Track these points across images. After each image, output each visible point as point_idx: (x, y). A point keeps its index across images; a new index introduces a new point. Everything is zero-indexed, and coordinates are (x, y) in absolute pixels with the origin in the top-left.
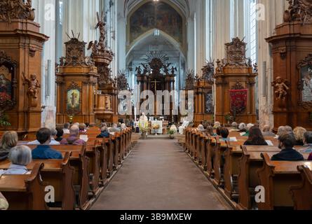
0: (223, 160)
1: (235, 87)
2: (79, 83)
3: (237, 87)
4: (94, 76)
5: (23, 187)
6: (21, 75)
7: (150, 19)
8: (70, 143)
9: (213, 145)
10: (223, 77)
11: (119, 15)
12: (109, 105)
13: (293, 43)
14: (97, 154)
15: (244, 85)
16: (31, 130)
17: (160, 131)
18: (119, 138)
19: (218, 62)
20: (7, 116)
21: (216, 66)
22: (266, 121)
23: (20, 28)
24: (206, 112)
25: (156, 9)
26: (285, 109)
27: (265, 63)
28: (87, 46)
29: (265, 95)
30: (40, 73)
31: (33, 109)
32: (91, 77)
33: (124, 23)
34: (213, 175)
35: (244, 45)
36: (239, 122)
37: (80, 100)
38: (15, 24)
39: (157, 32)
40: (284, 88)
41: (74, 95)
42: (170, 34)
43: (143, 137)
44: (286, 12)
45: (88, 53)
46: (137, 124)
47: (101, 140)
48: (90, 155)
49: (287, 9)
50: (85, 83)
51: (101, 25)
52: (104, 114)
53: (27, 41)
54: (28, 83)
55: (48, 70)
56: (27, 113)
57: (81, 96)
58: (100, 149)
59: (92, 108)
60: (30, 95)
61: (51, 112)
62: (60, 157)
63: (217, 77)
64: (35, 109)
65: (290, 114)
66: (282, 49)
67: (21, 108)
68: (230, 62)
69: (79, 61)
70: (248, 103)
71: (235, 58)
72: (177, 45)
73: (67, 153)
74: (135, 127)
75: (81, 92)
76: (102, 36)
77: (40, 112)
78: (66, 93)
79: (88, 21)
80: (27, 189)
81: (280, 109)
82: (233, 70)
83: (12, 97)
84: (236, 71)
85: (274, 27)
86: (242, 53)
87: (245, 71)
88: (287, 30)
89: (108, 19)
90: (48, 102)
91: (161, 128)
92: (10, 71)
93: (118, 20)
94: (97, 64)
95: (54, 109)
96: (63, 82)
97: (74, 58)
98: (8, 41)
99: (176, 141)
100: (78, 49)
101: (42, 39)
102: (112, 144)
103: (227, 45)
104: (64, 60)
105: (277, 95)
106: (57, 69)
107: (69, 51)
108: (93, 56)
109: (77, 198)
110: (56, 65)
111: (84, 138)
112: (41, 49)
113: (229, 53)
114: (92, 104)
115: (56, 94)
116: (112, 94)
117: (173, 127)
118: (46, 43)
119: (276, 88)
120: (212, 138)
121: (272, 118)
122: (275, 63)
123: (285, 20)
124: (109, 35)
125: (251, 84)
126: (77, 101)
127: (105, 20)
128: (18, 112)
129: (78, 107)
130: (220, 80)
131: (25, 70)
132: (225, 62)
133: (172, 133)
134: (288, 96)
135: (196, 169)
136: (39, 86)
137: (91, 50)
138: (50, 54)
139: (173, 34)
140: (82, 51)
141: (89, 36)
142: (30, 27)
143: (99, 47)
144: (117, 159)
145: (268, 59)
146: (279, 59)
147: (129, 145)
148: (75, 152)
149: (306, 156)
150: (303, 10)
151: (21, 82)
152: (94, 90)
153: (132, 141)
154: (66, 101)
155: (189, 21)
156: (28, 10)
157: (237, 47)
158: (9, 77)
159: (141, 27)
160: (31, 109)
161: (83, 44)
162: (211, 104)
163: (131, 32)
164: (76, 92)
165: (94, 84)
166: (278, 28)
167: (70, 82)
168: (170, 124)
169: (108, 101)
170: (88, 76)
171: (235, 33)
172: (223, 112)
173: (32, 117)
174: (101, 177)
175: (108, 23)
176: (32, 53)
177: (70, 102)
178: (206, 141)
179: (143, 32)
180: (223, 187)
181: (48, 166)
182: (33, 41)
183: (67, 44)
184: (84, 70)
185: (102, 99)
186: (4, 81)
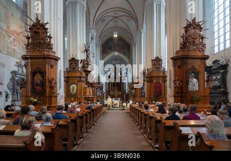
0: (146, 121)
1: (156, 83)
2: (76, 81)
3: (158, 83)
4: (84, 78)
5: (50, 131)
6: (47, 78)
7: (113, 47)
8: (71, 112)
9: (141, 113)
10: (150, 78)
11: (96, 44)
12: (91, 93)
13: (184, 60)
14: (85, 117)
15: (161, 81)
16: (52, 105)
17: (118, 106)
18: (96, 110)
19: (148, 70)
20: (41, 99)
21: (146, 72)
22: (170, 101)
23: (46, 54)
24: (142, 96)
25: (116, 41)
26: (180, 95)
27: (170, 71)
28: (80, 62)
29: (170, 87)
30: (56, 77)
31: (53, 95)
32: (82, 78)
33: (99, 49)
34: (141, 128)
35: (161, 60)
36: (156, 101)
37: (77, 90)
38: (43, 52)
39: (116, 54)
40: (180, 84)
41: (74, 88)
42: (123, 54)
43: (109, 109)
44: (181, 44)
45: (80, 65)
46: (106, 102)
47: (86, 111)
48: (81, 117)
49: (182, 42)
50: (79, 81)
51: (87, 51)
52: (89, 97)
53: (50, 61)
54: (50, 82)
55: (60, 75)
56: (50, 97)
57: (77, 88)
58: (86, 115)
59: (83, 94)
60: (52, 88)
61: (62, 96)
62: (66, 118)
63: (147, 78)
64: (54, 95)
65: (182, 97)
66: (179, 63)
67: (47, 95)
68: (154, 70)
69: (76, 70)
70: (163, 92)
71: (157, 68)
72: (127, 60)
73: (70, 116)
74: (105, 104)
75: (77, 86)
76: (88, 57)
77: (57, 96)
78: (70, 86)
79: (80, 49)
80: (52, 132)
81: (177, 95)
82: (155, 74)
83: (43, 90)
84: (157, 75)
85: (175, 52)
86: (160, 65)
87: (161, 74)
88: (181, 54)
89: (91, 47)
90: (61, 91)
91: (118, 105)
92: (42, 76)
93: (96, 47)
94: (85, 71)
95: (64, 95)
96: (68, 81)
97: (73, 68)
98: (40, 60)
99: (125, 111)
100: (75, 63)
101: (57, 59)
102: (92, 113)
103: (152, 60)
104: (68, 69)
105: (176, 87)
106: (64, 74)
107: (70, 64)
108: (83, 67)
109: (75, 138)
110: (64, 72)
111: (78, 110)
112: (56, 64)
113: (154, 65)
114: (83, 92)
115: (65, 87)
116: (93, 87)
117: (124, 104)
118: (59, 61)
119: (175, 84)
120: (141, 109)
121: (173, 99)
122: (175, 71)
123: (180, 48)
124: (91, 56)
125: (165, 81)
126: (75, 91)
127: (89, 47)
128: (46, 97)
129: (75, 94)
130: (149, 79)
131: (49, 75)
132: (151, 69)
133: (124, 107)
134: (182, 88)
135: (134, 125)
136: (55, 83)
137: (82, 64)
138: (61, 67)
139: (125, 54)
140: (77, 64)
141: (81, 56)
142: (51, 54)
143: (86, 63)
144: (95, 120)
145: (172, 68)
146: (177, 69)
147: (101, 113)
148: (73, 116)
149: (181, 118)
150: (189, 43)
151: (47, 82)
152: (84, 85)
153: (103, 111)
154: (70, 90)
155: (133, 47)
156: (49, 45)
157: (157, 61)
158: (41, 79)
159: (108, 51)
160: (52, 95)
161: (78, 61)
162: (144, 92)
163: (103, 53)
164: (75, 86)
165: (83, 82)
166: (177, 52)
167: (71, 81)
168: (123, 103)
169: (91, 91)
170: (81, 77)
171: (157, 54)
172: (150, 96)
173: (53, 99)
174: (86, 128)
175: (90, 49)
176: (52, 67)
177: (72, 91)
178: (139, 111)
179: (109, 53)
180: (145, 133)
181: (61, 122)
182: (52, 61)
183: (69, 61)
184: (78, 75)
185: (88, 89)
186: (39, 81)
